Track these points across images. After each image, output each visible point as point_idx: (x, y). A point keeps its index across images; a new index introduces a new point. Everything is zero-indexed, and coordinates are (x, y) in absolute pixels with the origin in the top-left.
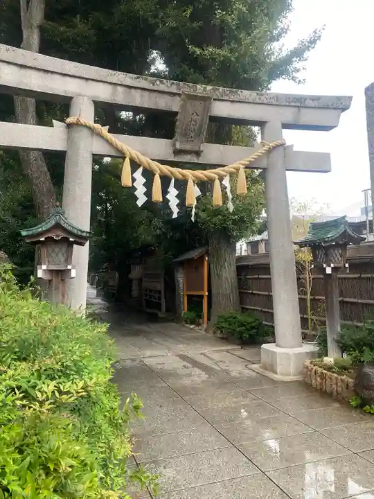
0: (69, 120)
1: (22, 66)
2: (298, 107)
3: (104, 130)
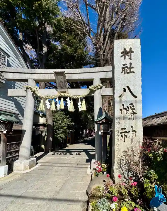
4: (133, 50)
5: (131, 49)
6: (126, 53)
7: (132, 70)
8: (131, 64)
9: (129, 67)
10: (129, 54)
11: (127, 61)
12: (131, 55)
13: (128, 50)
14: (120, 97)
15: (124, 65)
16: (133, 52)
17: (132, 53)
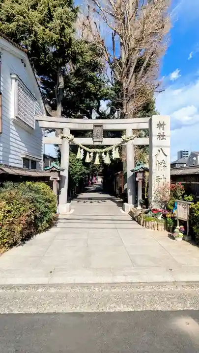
2: (138, 123)
3: (73, 137)
4: (165, 123)
5: (163, 122)
6: (160, 125)
7: (164, 137)
8: (163, 133)
9: (162, 135)
11: (161, 131)
12: (163, 127)
13: (162, 123)
14: (156, 155)
15: (159, 133)
16: (165, 125)
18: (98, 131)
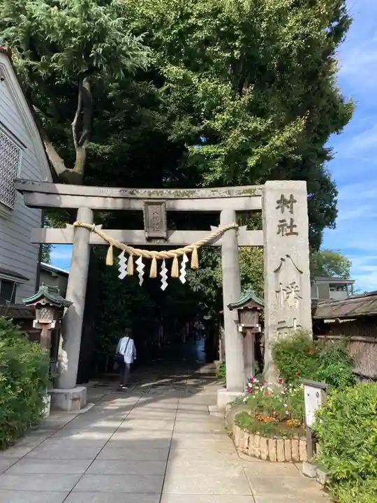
0: (75, 224)
1: (48, 193)
2: (250, 196)
3: (98, 228)
4: (294, 198)
5: (292, 196)
6: (284, 203)
7: (294, 230)
8: (292, 220)
9: (289, 224)
10: (289, 205)
11: (287, 216)
12: (292, 207)
13: (288, 198)
14: (277, 271)
15: (281, 221)
16: (295, 201)
17: (294, 204)
18: (155, 215)
